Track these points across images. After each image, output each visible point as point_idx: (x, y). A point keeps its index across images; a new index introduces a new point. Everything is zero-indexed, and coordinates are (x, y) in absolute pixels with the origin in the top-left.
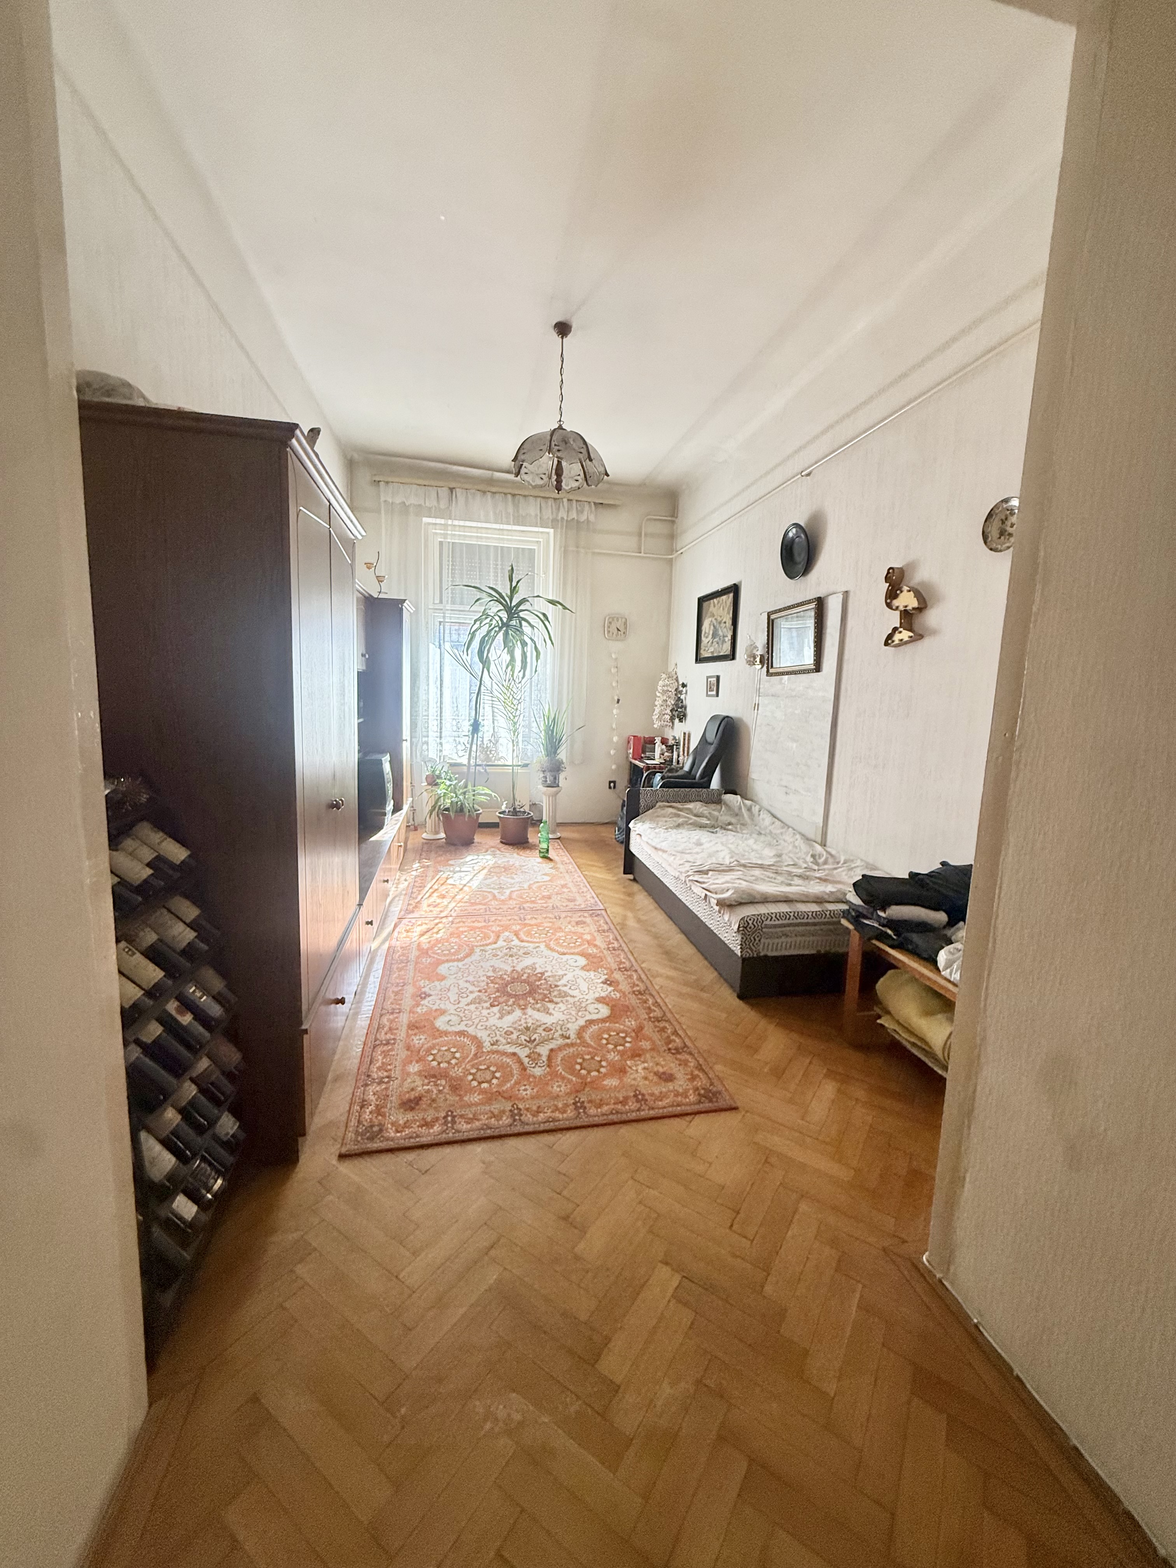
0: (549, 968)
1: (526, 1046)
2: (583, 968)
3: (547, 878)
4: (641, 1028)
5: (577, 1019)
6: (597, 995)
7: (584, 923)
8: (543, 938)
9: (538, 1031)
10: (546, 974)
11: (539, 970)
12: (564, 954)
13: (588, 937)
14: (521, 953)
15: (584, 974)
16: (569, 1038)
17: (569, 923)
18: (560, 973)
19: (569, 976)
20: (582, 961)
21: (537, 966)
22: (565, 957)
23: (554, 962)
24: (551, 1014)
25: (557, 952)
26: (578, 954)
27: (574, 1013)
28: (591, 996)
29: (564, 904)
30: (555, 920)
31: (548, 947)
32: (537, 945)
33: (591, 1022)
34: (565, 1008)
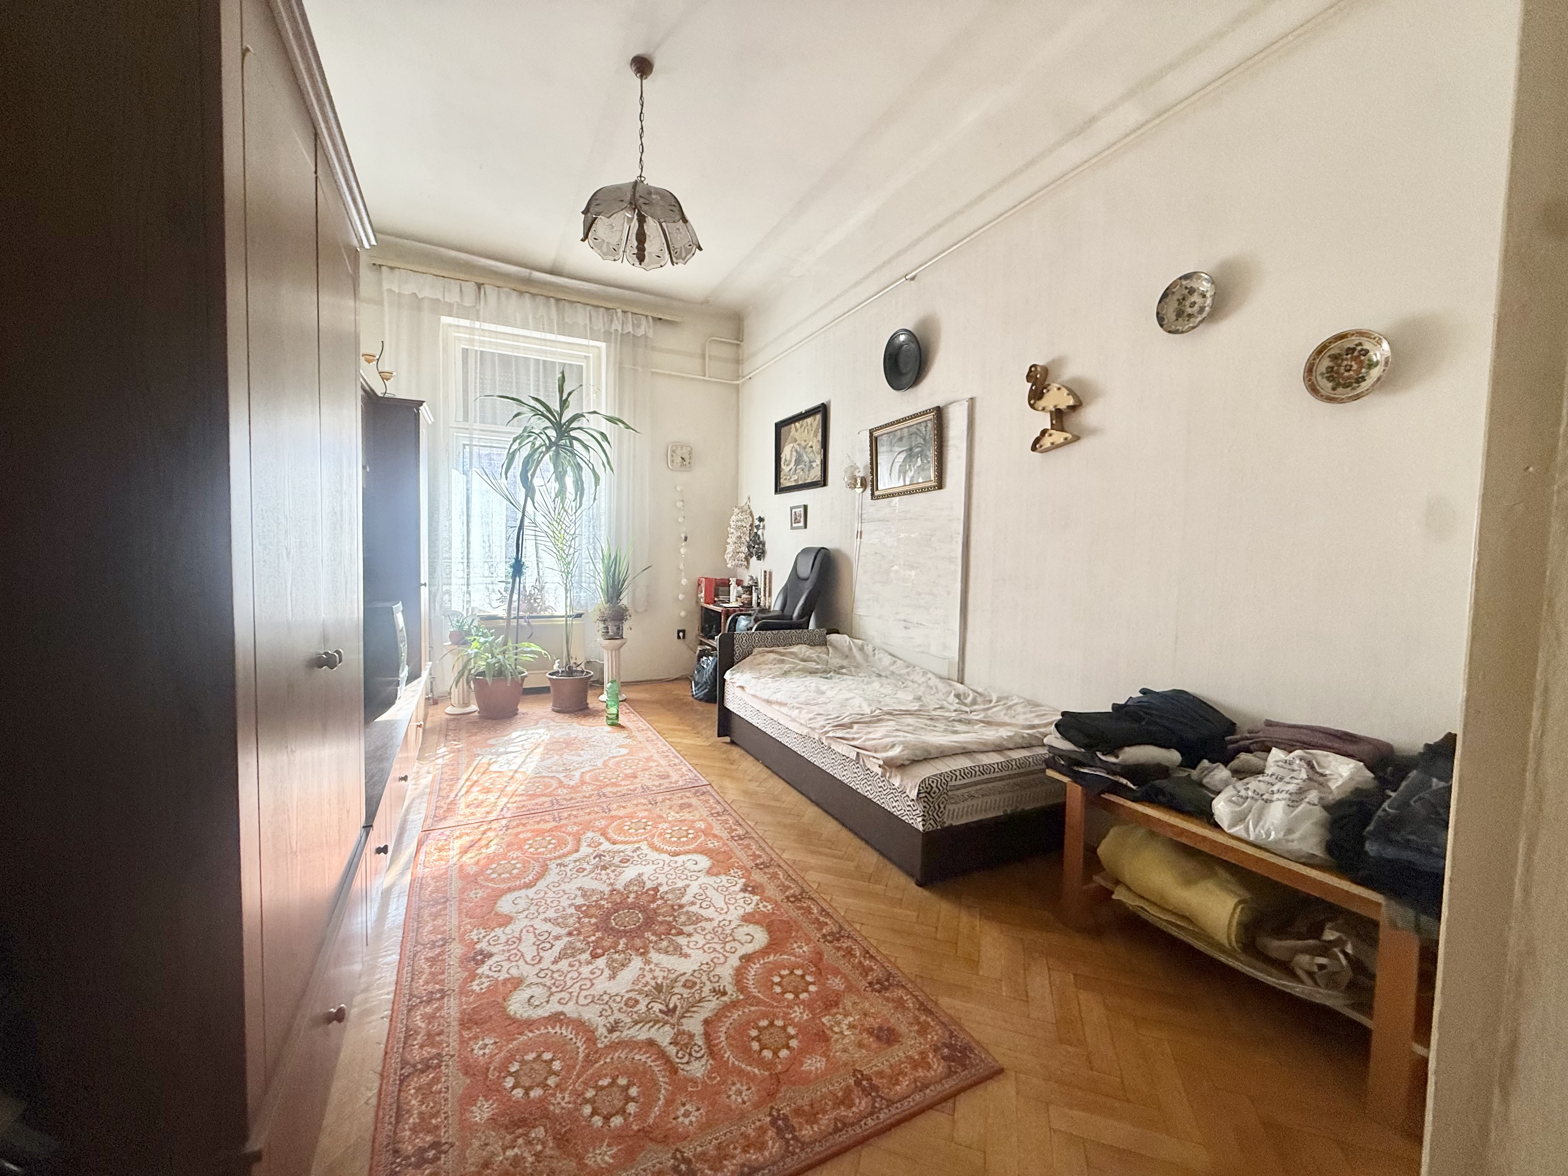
0: (662, 879)
1: (666, 1023)
2: (709, 872)
3: (624, 751)
4: (819, 954)
5: (726, 958)
6: (741, 912)
7: (690, 805)
8: (642, 834)
9: (676, 990)
10: (661, 889)
11: (649, 885)
12: (676, 854)
13: (702, 825)
14: (616, 860)
15: (711, 880)
16: (724, 993)
17: (670, 808)
18: (680, 884)
19: (694, 889)
20: (704, 862)
21: (645, 878)
22: (680, 859)
23: (667, 868)
24: (686, 956)
25: (667, 852)
26: (695, 851)
27: (718, 947)
28: (735, 914)
29: (657, 783)
30: (650, 806)
31: (652, 847)
32: (636, 845)
33: (747, 959)
34: (704, 942)
